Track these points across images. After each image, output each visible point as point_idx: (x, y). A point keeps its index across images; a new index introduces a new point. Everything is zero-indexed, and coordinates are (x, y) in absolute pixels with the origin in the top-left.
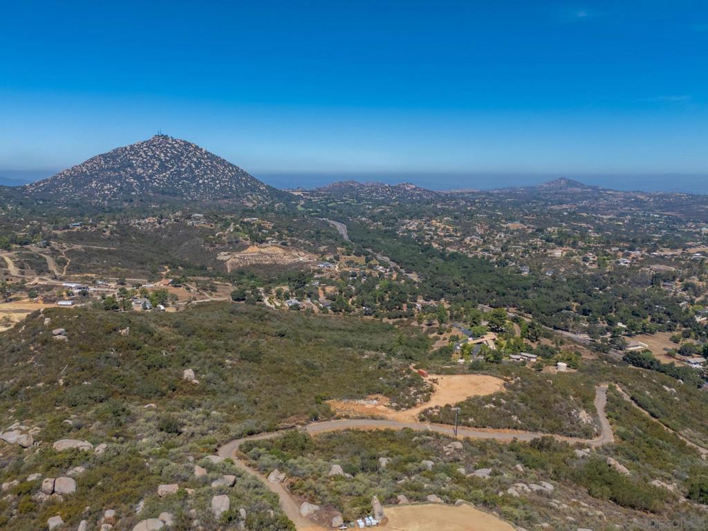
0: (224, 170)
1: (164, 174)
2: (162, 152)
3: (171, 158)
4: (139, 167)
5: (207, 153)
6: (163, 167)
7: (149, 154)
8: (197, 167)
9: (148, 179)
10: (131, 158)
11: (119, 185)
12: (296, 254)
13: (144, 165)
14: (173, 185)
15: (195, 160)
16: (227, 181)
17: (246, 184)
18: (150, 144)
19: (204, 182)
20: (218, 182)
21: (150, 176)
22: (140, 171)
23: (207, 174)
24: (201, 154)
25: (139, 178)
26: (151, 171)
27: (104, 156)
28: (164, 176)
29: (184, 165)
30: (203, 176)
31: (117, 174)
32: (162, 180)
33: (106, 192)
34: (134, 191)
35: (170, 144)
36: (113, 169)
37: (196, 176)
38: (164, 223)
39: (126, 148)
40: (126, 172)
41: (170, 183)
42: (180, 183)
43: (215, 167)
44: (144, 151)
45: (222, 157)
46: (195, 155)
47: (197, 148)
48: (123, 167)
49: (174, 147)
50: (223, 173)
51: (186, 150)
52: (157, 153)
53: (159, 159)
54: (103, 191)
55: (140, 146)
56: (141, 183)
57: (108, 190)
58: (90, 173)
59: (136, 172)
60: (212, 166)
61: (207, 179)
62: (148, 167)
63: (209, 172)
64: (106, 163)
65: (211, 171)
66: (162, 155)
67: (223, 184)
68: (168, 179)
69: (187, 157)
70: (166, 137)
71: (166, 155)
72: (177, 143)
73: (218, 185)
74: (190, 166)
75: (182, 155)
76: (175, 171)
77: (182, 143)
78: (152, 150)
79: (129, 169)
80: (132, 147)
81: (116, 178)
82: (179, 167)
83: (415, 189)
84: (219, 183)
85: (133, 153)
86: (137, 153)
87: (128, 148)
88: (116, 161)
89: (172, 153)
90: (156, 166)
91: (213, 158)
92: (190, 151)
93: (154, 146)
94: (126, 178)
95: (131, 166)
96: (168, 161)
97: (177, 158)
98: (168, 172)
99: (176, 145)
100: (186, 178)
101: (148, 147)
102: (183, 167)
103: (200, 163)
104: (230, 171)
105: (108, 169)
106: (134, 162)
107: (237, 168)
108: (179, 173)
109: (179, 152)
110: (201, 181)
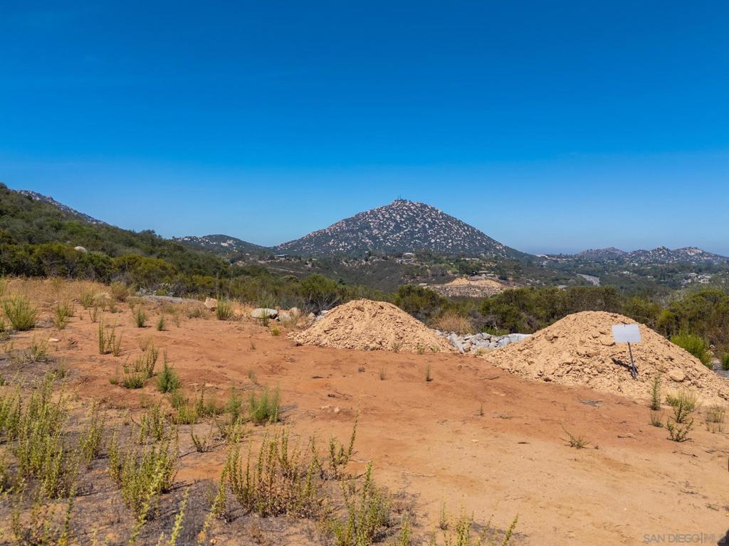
0: (458, 230)
1: (398, 234)
2: (399, 214)
3: (406, 219)
4: (375, 228)
5: (442, 214)
6: (398, 228)
7: (386, 216)
8: (431, 227)
9: (382, 239)
10: (370, 220)
11: (355, 244)
13: (380, 227)
14: (405, 244)
15: (430, 220)
16: (460, 240)
17: (480, 243)
18: (388, 208)
19: (436, 242)
20: (450, 241)
21: (384, 237)
22: (376, 232)
23: (439, 233)
24: (436, 215)
25: (374, 238)
26: (385, 232)
27: (347, 221)
28: (398, 236)
29: (418, 225)
30: (435, 236)
31: (355, 235)
32: (395, 240)
33: (341, 249)
34: (368, 250)
35: (406, 206)
36: (352, 231)
37: (429, 236)
38: (371, 261)
39: (366, 213)
40: (363, 234)
41: (403, 243)
42: (412, 242)
43: (450, 227)
44: (382, 214)
45: (459, 218)
46: (430, 216)
47: (433, 209)
48: (361, 229)
49: (410, 209)
50: (457, 233)
51: (422, 211)
52: (394, 215)
53: (395, 221)
54: (339, 248)
55: (379, 210)
56: (375, 243)
57: (343, 247)
58: (332, 234)
59: (372, 233)
60: (446, 226)
61: (439, 239)
62: (383, 228)
63: (442, 231)
64: (347, 225)
65: (445, 231)
66: (398, 217)
67: (455, 243)
68: (401, 239)
69: (422, 218)
70: (404, 201)
71: (402, 217)
72: (413, 205)
73: (450, 244)
74: (424, 227)
75: (418, 216)
76: (409, 231)
77: (419, 205)
78: (389, 213)
79: (366, 231)
80: (372, 212)
81: (353, 239)
82: (412, 227)
83: (702, 254)
84: (452, 242)
85: (372, 216)
86: (375, 216)
87: (369, 213)
88: (357, 225)
89: (408, 215)
90: (391, 227)
91: (447, 218)
92: (426, 212)
93: (393, 209)
94: (362, 238)
95: (369, 228)
96: (404, 222)
97: (412, 219)
98: (402, 233)
99: (412, 207)
100: (418, 238)
101: (387, 211)
102: (417, 228)
103: (435, 223)
104: (464, 231)
105: (348, 231)
106: (372, 224)
107: (473, 229)
108: (412, 233)
109: (414, 213)
110: (433, 241)
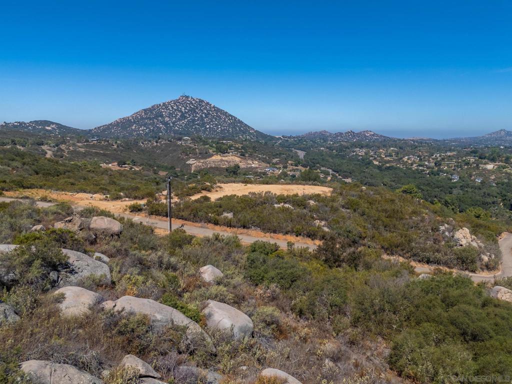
0: (225, 119)
1: (183, 121)
2: (183, 106)
3: (189, 110)
4: (167, 117)
5: (214, 107)
6: (183, 117)
7: (174, 108)
8: (206, 117)
9: (171, 125)
10: (163, 110)
11: (152, 128)
12: (251, 162)
13: (170, 115)
14: (188, 128)
15: (206, 111)
16: (227, 126)
17: (240, 129)
18: (176, 102)
19: (210, 127)
20: (219, 127)
21: (173, 123)
22: (167, 119)
23: (212, 121)
24: (210, 108)
25: (166, 124)
26: (174, 119)
27: (145, 110)
28: (183, 123)
29: (198, 115)
30: (210, 123)
31: (151, 121)
32: (181, 126)
33: (141, 132)
34: (162, 132)
35: (189, 101)
36: (150, 119)
37: (205, 123)
38: (160, 143)
39: (160, 105)
40: (158, 120)
41: (186, 127)
42: (194, 127)
43: (219, 117)
44: (171, 106)
45: (226, 111)
46: (206, 108)
47: (208, 103)
48: (156, 117)
49: (192, 103)
50: (224, 121)
51: (200, 105)
52: (180, 107)
53: (181, 111)
54: (139, 131)
55: (169, 103)
56: (167, 127)
57: (142, 130)
58: (134, 120)
59: (164, 120)
60: (217, 116)
61: (212, 125)
62: (172, 116)
63: (214, 120)
64: (145, 114)
65: (216, 119)
66: (183, 108)
67: (223, 128)
68: (186, 124)
69: (200, 110)
70: (187, 97)
71: (186, 109)
72: (194, 100)
73: (220, 129)
74: (201, 116)
75: (197, 108)
76: (191, 119)
77: (198, 100)
78: (177, 105)
79: (160, 118)
80: (164, 104)
81: (150, 124)
82: (193, 116)
85: (164, 107)
86: (166, 107)
88: (153, 113)
89: (190, 107)
90: (178, 116)
91: (218, 110)
92: (203, 106)
93: (179, 102)
94: (157, 124)
95: (162, 116)
96: (187, 112)
97: (193, 111)
98: (186, 120)
99: (193, 102)
100: (198, 124)
101: (175, 104)
102: (197, 117)
103: (209, 114)
104: (229, 119)
105: (146, 118)
106: (164, 113)
107: (235, 118)
108: (194, 121)
109: (195, 106)
110: (208, 126)
